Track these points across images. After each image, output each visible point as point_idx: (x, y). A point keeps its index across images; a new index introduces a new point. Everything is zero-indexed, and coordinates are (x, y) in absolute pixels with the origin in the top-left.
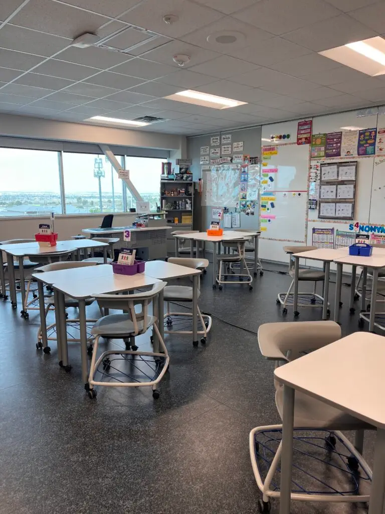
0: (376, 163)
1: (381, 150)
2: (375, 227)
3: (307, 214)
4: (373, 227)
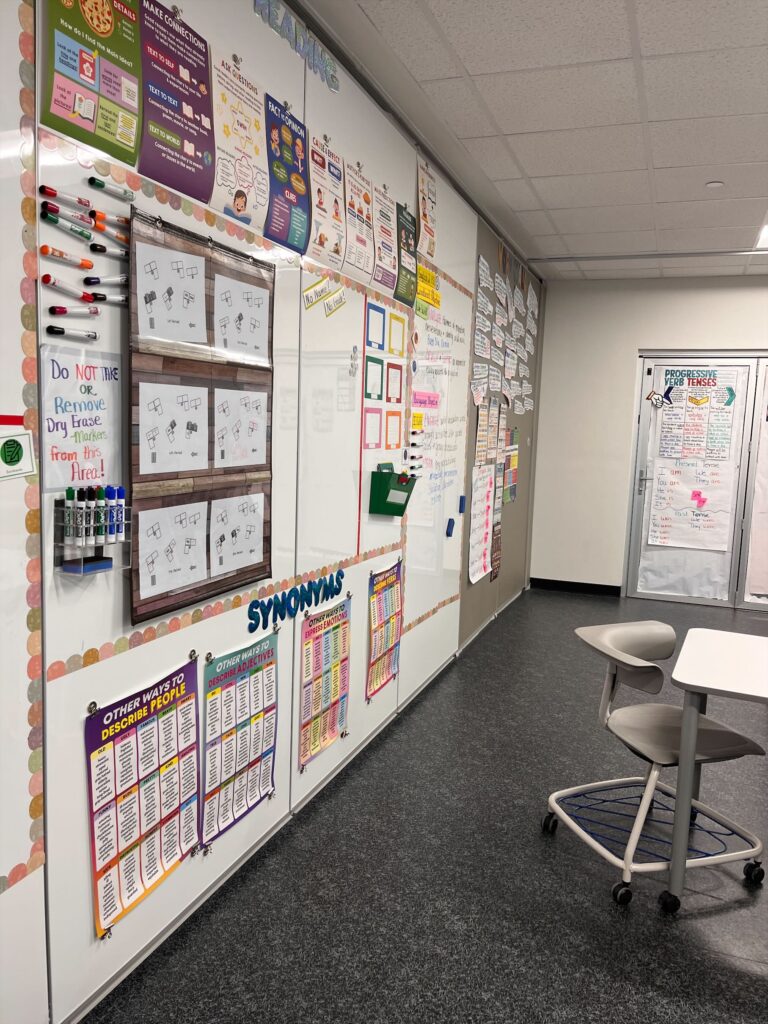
1: (321, 241)
3: (37, 621)
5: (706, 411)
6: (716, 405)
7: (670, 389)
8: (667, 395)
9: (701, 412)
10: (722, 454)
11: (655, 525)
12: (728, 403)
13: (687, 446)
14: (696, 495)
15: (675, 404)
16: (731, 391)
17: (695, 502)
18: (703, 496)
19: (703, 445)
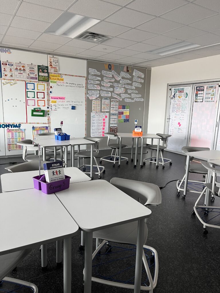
0: (3, 84)
1: (6, 75)
2: (9, 124)
4: (8, 124)
5: (181, 100)
6: (184, 98)
7: (175, 94)
8: (174, 96)
9: (180, 100)
10: (185, 112)
11: (171, 132)
12: (186, 97)
13: (177, 110)
14: (179, 123)
15: (175, 98)
16: (187, 93)
17: (179, 125)
18: (180, 124)
19: (181, 109)
